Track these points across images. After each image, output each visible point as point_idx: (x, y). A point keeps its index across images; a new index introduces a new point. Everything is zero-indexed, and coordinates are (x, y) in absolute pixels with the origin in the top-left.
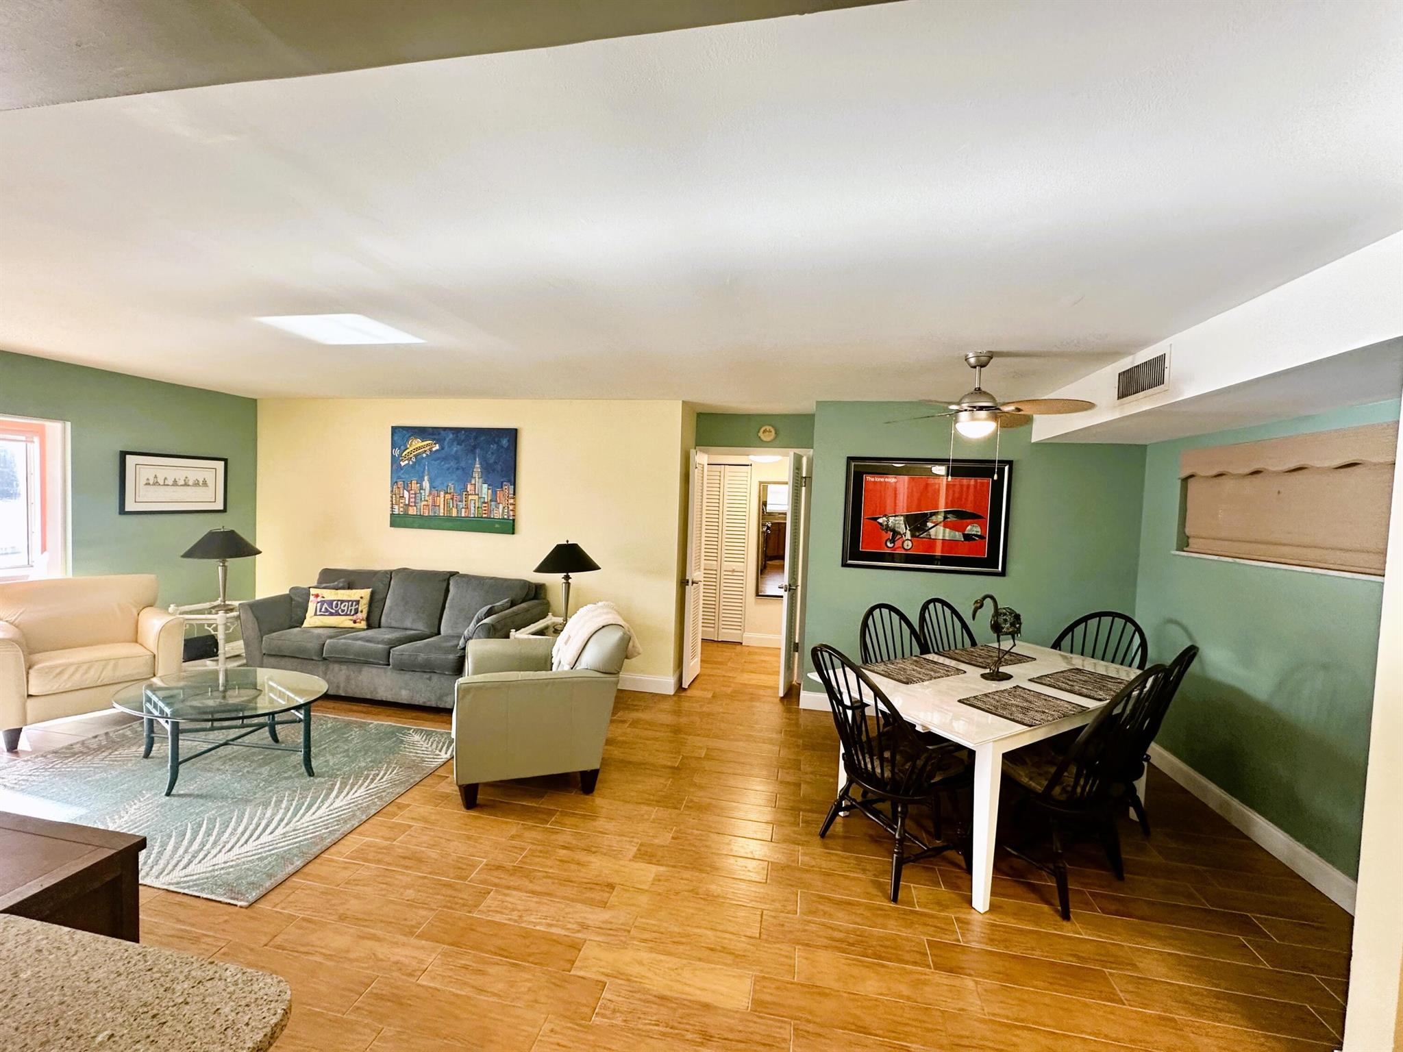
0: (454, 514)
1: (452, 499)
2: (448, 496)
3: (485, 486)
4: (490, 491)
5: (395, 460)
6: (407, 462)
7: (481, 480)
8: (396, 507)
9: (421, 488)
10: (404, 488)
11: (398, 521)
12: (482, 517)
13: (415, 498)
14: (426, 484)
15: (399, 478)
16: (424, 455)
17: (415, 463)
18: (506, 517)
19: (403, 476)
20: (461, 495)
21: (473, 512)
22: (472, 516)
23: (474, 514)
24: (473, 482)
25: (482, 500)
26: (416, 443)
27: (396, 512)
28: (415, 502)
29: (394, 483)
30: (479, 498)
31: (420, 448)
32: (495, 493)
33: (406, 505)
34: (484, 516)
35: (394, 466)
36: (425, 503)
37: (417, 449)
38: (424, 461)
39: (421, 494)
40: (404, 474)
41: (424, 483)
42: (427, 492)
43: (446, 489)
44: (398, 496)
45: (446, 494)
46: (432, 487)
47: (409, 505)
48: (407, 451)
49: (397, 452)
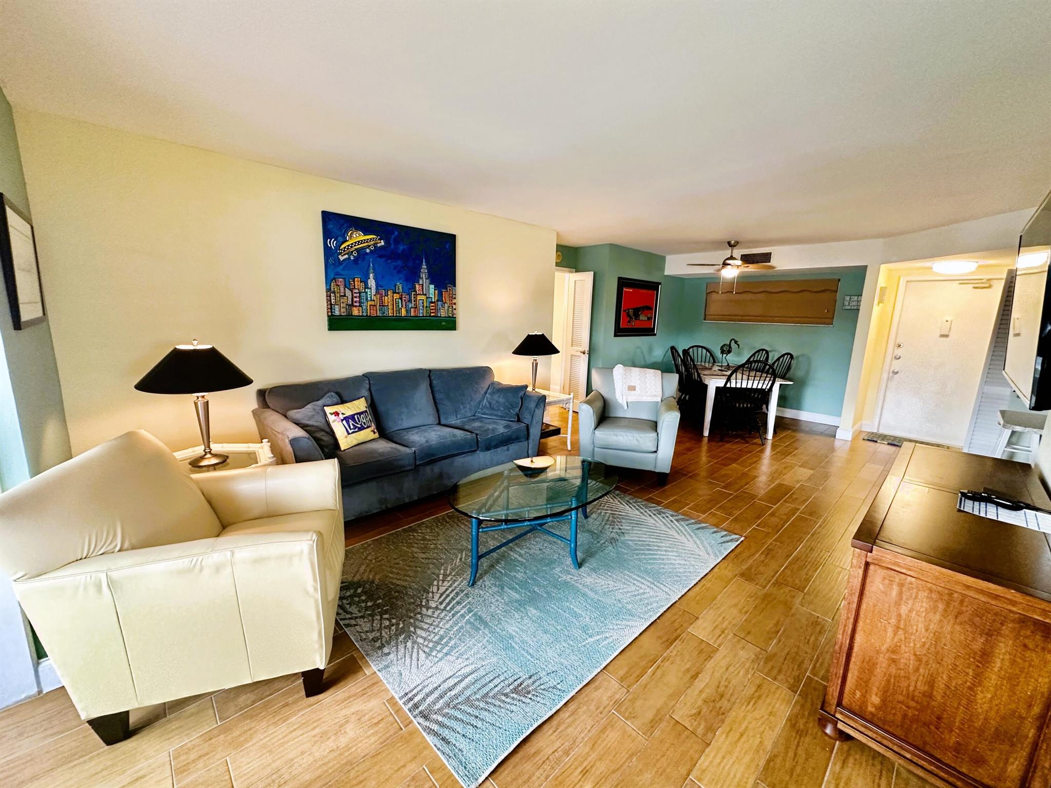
0: (404, 313)
1: (401, 299)
2: (396, 296)
3: (432, 287)
4: (436, 292)
5: (329, 253)
6: (346, 256)
7: (428, 281)
8: (337, 308)
9: (366, 287)
10: (345, 286)
11: (336, 323)
12: (430, 316)
13: (360, 297)
14: (372, 283)
15: (337, 274)
16: (368, 251)
17: (356, 259)
18: (450, 315)
19: (342, 272)
20: (410, 295)
21: (421, 311)
22: (421, 315)
23: (423, 313)
24: (421, 282)
25: (430, 300)
26: (357, 237)
27: (337, 313)
28: (360, 302)
29: (329, 280)
30: (427, 298)
31: (362, 242)
32: (440, 294)
33: (349, 305)
34: (432, 314)
35: (331, 261)
36: (373, 303)
37: (359, 242)
38: (367, 257)
39: (366, 293)
40: (343, 269)
41: (369, 281)
42: (374, 291)
43: (393, 288)
44: (338, 295)
45: (393, 293)
46: (378, 286)
47: (352, 305)
48: (347, 244)
49: (333, 244)
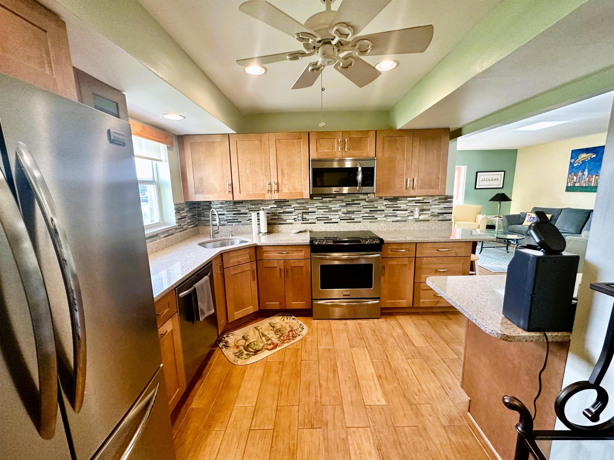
5: (571, 164)
6: (577, 164)
8: (569, 183)
9: (583, 175)
10: (574, 175)
11: (569, 189)
13: (579, 179)
14: (586, 173)
15: (573, 171)
16: (587, 160)
17: (581, 164)
26: (583, 156)
27: (569, 185)
28: (579, 181)
29: (570, 173)
31: (585, 157)
33: (574, 182)
35: (571, 167)
36: (584, 181)
37: (583, 158)
38: (586, 163)
39: (583, 177)
40: (575, 169)
41: (585, 173)
42: (586, 176)
43: (596, 174)
44: (571, 179)
45: (596, 176)
46: (589, 174)
47: (576, 182)
48: (578, 159)
49: (573, 161)
